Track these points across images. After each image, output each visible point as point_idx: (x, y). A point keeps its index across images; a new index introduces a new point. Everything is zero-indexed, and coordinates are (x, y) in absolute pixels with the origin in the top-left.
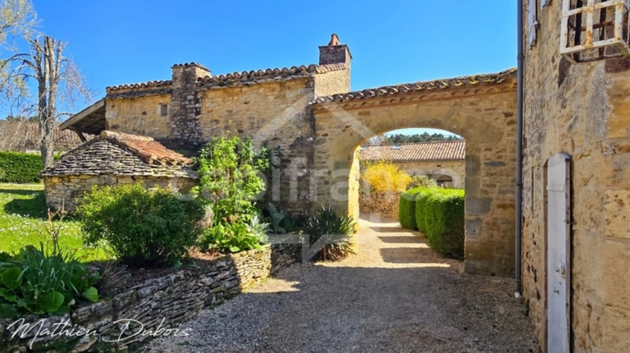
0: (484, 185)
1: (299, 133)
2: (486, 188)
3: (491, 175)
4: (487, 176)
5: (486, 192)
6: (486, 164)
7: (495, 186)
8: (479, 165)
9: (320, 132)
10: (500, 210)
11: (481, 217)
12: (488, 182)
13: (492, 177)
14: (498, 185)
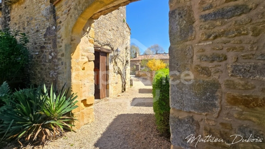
0: (200, 58)
1: (48, 24)
2: (205, 64)
3: (216, 37)
4: (207, 39)
5: (205, 71)
6: (205, 18)
7: (226, 59)
8: (191, 22)
9: (58, 21)
10: (238, 109)
11: (197, 118)
12: (209, 52)
13: (219, 40)
14: (231, 55)
